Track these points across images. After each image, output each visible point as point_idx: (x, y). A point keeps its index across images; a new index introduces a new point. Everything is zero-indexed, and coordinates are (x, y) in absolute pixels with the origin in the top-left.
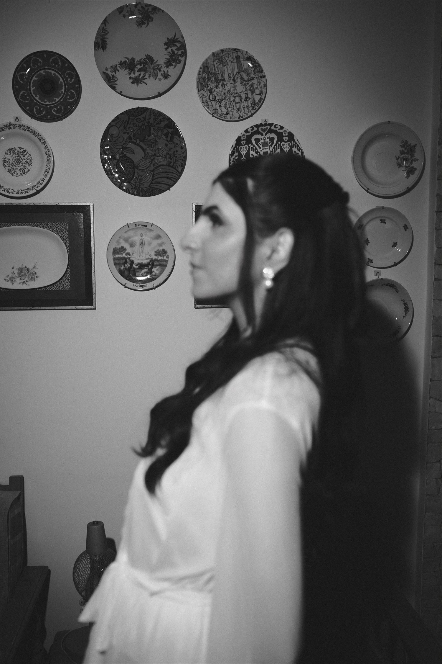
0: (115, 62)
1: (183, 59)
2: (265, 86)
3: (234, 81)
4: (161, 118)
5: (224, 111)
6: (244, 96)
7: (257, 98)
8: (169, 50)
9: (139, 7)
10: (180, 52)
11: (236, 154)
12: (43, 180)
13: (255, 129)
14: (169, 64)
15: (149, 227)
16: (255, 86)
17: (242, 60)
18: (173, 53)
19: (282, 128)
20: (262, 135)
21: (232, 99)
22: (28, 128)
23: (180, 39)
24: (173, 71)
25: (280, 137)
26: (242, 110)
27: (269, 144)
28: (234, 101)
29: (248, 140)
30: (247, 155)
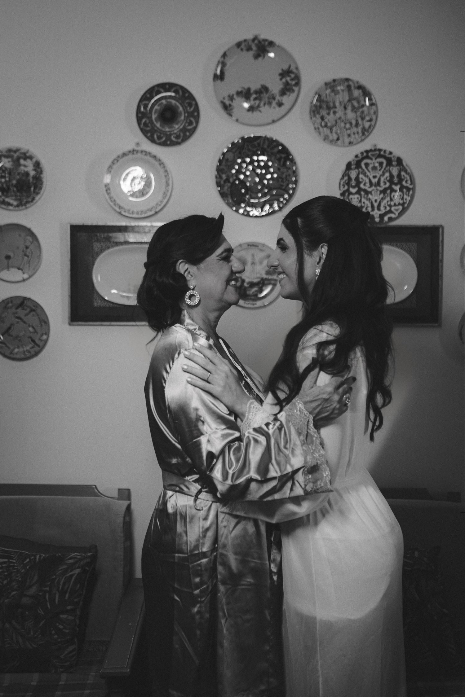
0: (233, 91)
1: (296, 89)
2: (376, 113)
3: (345, 108)
4: (275, 144)
5: (335, 137)
6: (354, 122)
7: (367, 125)
8: (284, 80)
9: (256, 42)
10: (294, 83)
11: (346, 178)
12: (161, 202)
13: (365, 154)
14: (283, 93)
15: (260, 247)
16: (365, 113)
17: (352, 88)
18: (287, 83)
19: (391, 153)
20: (371, 159)
21: (343, 125)
22: (150, 153)
23: (295, 71)
24: (287, 100)
25: (389, 162)
26: (353, 136)
27: (379, 168)
28: (345, 127)
29: (358, 165)
30: (357, 178)
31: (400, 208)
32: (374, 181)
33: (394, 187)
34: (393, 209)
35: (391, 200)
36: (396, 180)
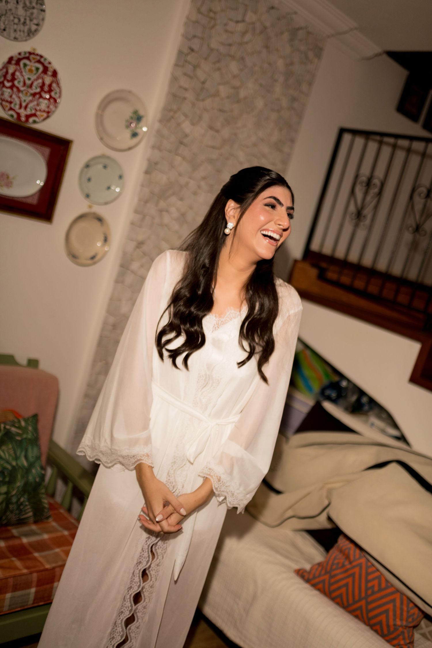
2: (43, 19)
6: (22, 20)
7: (34, 27)
11: (5, 70)
13: (27, 55)
16: (34, 16)
19: (50, 63)
20: (31, 61)
21: (11, 17)
25: (45, 70)
26: (19, 33)
27: (35, 72)
28: (13, 21)
29: (18, 63)
30: (13, 74)
31: (45, 115)
32: (28, 82)
33: (44, 95)
34: (38, 113)
35: (38, 105)
36: (46, 88)
